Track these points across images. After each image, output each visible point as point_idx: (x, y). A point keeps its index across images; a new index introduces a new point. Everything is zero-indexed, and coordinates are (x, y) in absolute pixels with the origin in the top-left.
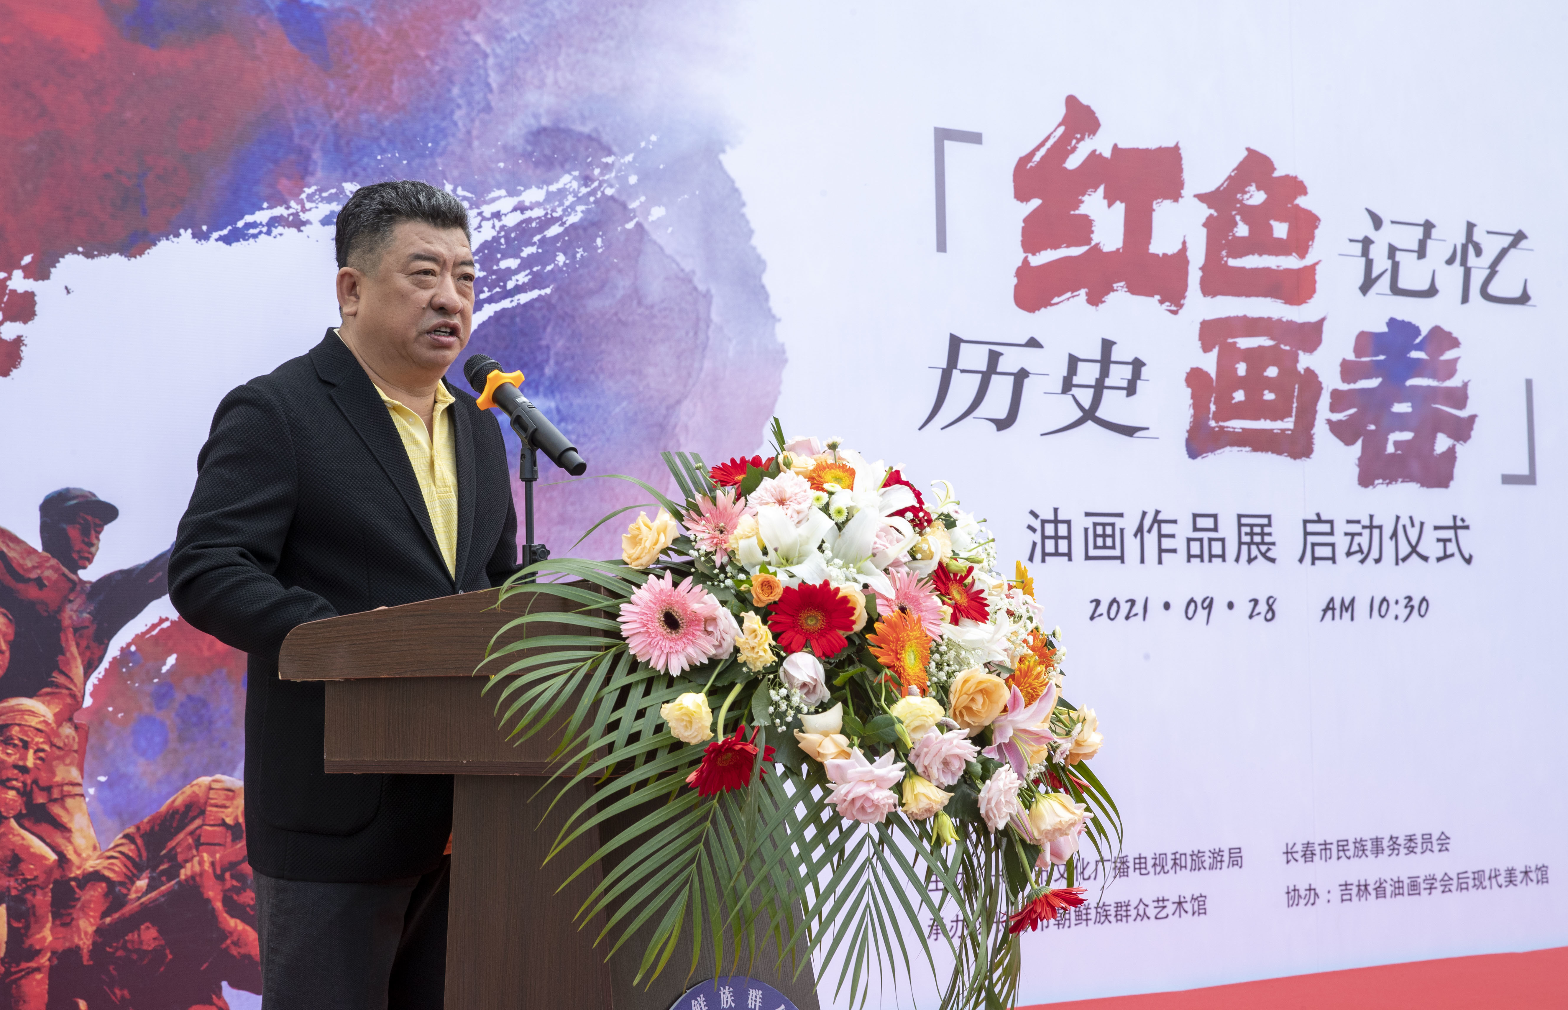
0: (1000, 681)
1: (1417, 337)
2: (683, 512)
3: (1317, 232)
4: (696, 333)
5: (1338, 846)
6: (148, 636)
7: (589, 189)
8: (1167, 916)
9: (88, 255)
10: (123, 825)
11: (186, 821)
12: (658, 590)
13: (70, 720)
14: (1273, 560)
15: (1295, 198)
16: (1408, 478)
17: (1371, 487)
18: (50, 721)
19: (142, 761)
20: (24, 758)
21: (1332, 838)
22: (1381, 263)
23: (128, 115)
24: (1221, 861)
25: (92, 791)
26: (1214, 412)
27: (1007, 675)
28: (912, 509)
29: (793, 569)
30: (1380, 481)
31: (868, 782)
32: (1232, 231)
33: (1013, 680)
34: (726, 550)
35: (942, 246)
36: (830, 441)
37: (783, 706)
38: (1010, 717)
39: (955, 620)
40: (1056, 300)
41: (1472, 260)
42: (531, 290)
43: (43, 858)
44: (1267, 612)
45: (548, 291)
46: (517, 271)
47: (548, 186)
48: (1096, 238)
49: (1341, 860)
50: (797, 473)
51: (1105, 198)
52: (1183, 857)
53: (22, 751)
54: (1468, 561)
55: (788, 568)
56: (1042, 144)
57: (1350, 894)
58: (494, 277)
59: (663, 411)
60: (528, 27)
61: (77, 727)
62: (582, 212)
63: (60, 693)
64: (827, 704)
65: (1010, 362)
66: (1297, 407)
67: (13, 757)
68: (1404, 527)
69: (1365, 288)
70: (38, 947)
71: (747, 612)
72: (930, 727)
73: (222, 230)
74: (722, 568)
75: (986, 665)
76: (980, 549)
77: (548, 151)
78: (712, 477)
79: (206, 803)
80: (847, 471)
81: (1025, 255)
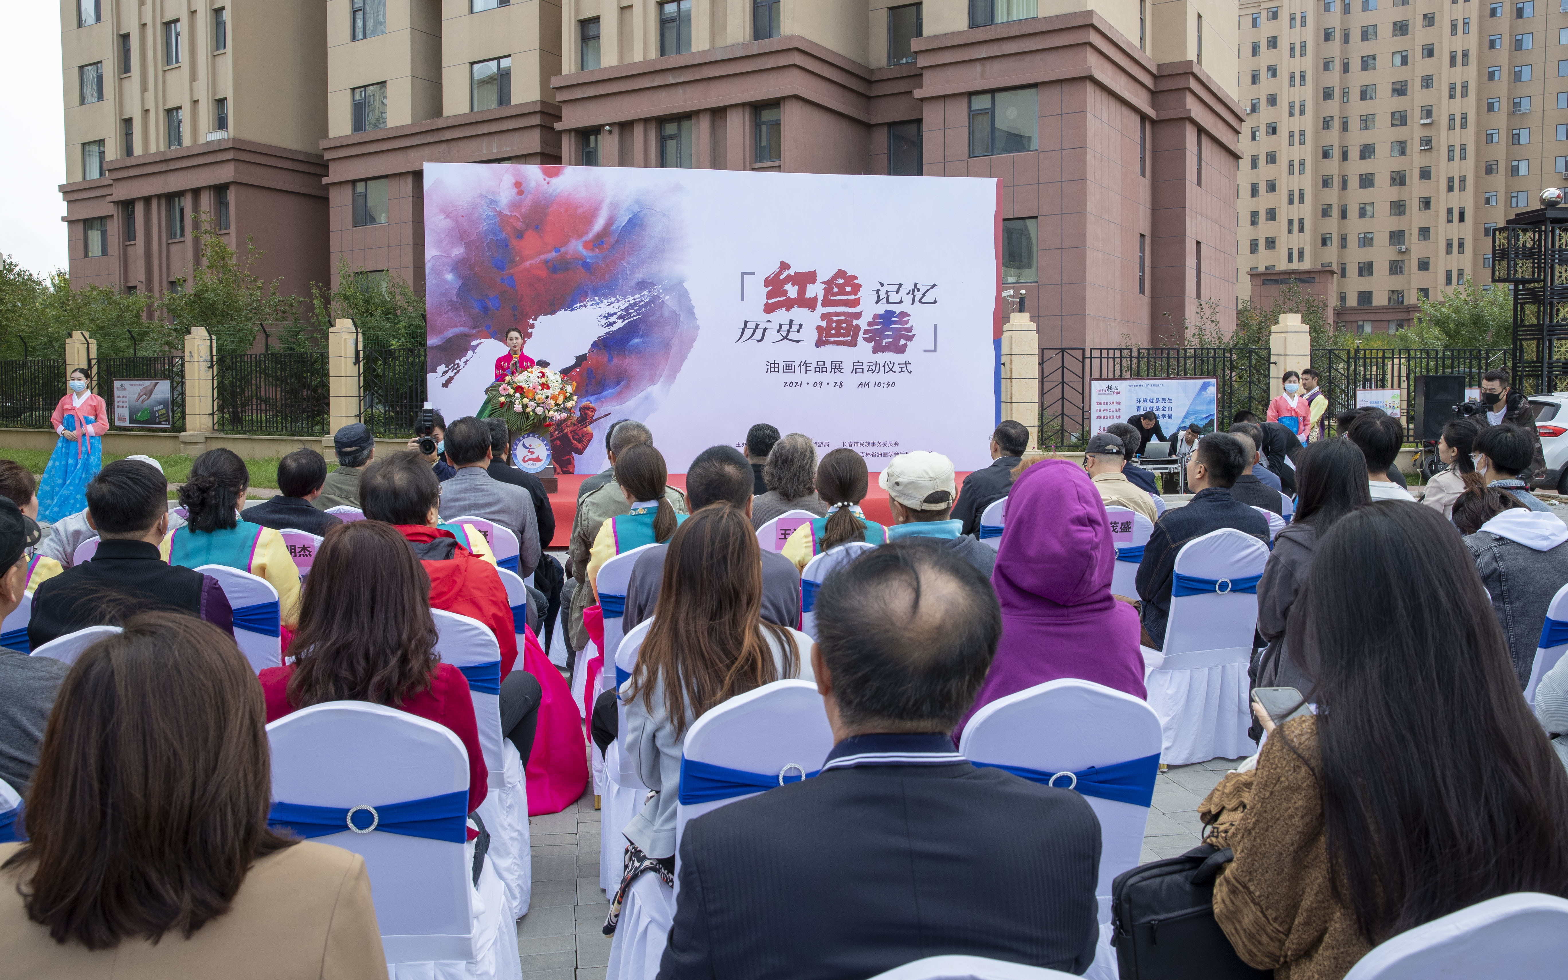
1: (895, 314)
3: (861, 289)
4: (677, 323)
5: (860, 444)
7: (652, 294)
9: (545, 315)
14: (842, 373)
15: (854, 281)
16: (890, 351)
17: (877, 354)
22: (883, 294)
23: (551, 288)
26: (825, 336)
30: (880, 352)
32: (832, 290)
35: (743, 300)
40: (776, 311)
41: (916, 292)
42: (636, 317)
44: (840, 385)
45: (640, 317)
46: (633, 313)
47: (641, 294)
48: (789, 295)
51: (792, 285)
54: (910, 372)
56: (773, 273)
58: (628, 314)
60: (636, 261)
62: (649, 299)
65: (762, 326)
66: (852, 334)
68: (888, 364)
69: (877, 302)
73: (570, 308)
77: (641, 287)
81: (767, 301)
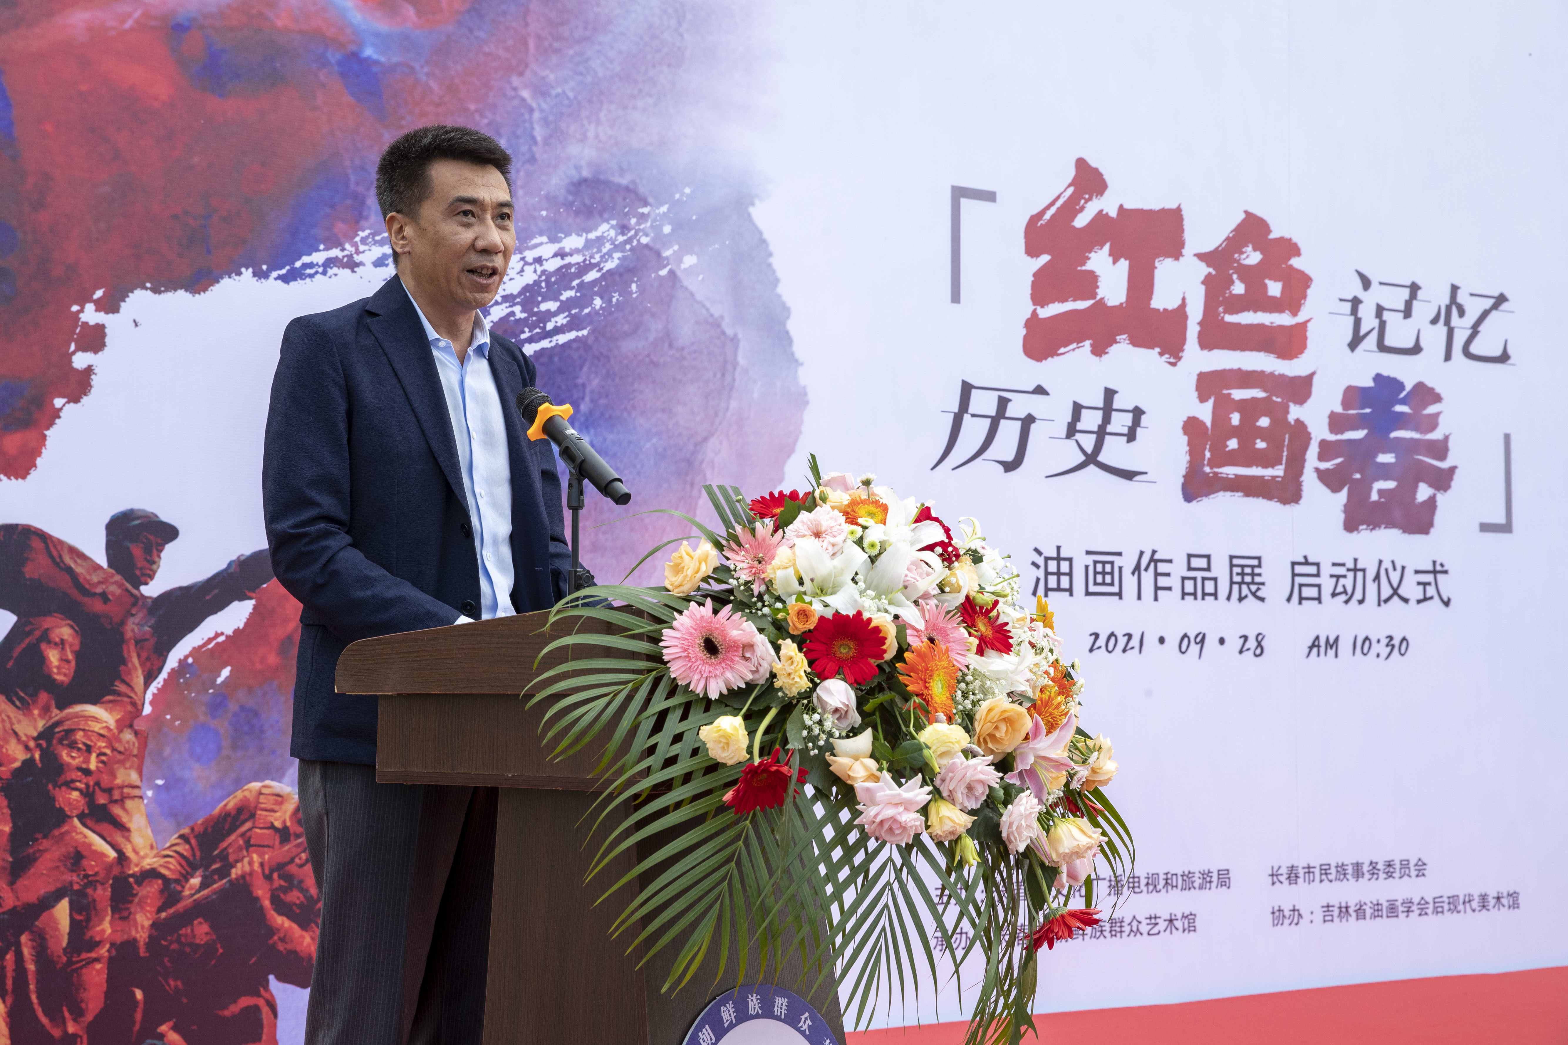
0: (1022, 710)
1: (1401, 392)
2: (724, 542)
3: (1310, 292)
4: (723, 375)
5: (1321, 870)
6: (204, 649)
7: (625, 238)
8: (1159, 933)
9: (156, 290)
10: (179, 826)
11: (238, 823)
12: (698, 617)
13: (131, 726)
14: (1262, 599)
15: (1289, 259)
16: (1391, 524)
17: (1356, 532)
18: (112, 727)
19: (197, 766)
20: (87, 761)
21: (1315, 862)
22: (1369, 322)
23: (196, 160)
24: (1210, 882)
25: (150, 793)
26: (1209, 459)
27: (1029, 705)
28: (941, 544)
29: (828, 599)
30: (1365, 527)
31: (897, 805)
32: (1229, 289)
33: (1035, 709)
34: (764, 579)
35: (956, 298)
36: (864, 478)
37: (816, 731)
38: (1032, 744)
39: (980, 652)
40: (1062, 350)
41: (1455, 320)
42: (569, 332)
43: (103, 855)
44: (1256, 648)
45: (585, 332)
46: (556, 314)
47: (587, 234)
48: (1101, 293)
49: (1323, 883)
50: (833, 508)
51: (1110, 255)
52: (1174, 877)
53: (86, 754)
54: (1447, 603)
55: (823, 598)
56: (1052, 203)
57: (1332, 916)
58: (534, 318)
59: (691, 447)
60: (572, 84)
61: (136, 733)
62: (619, 259)
63: (122, 701)
64: (857, 729)
65: (1018, 407)
66: (1287, 456)
67: (77, 761)
68: (1386, 570)
69: (1353, 345)
70: (97, 939)
71: (784, 640)
72: (956, 753)
73: (280, 269)
74: (760, 597)
75: (1010, 694)
76: (1005, 583)
77: (588, 201)
78: (751, 509)
79: (256, 808)
80: (880, 506)
81: (1034, 307)
